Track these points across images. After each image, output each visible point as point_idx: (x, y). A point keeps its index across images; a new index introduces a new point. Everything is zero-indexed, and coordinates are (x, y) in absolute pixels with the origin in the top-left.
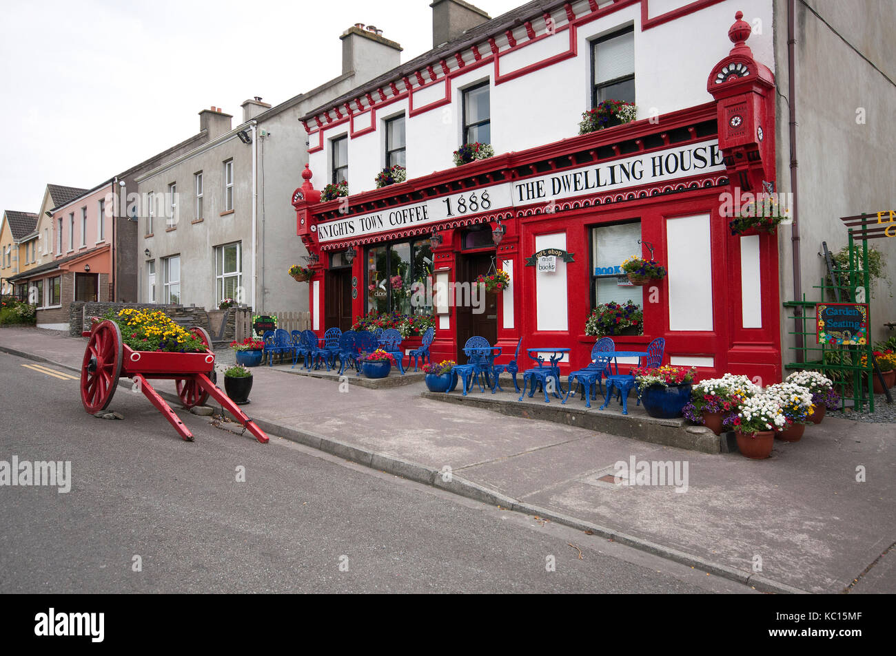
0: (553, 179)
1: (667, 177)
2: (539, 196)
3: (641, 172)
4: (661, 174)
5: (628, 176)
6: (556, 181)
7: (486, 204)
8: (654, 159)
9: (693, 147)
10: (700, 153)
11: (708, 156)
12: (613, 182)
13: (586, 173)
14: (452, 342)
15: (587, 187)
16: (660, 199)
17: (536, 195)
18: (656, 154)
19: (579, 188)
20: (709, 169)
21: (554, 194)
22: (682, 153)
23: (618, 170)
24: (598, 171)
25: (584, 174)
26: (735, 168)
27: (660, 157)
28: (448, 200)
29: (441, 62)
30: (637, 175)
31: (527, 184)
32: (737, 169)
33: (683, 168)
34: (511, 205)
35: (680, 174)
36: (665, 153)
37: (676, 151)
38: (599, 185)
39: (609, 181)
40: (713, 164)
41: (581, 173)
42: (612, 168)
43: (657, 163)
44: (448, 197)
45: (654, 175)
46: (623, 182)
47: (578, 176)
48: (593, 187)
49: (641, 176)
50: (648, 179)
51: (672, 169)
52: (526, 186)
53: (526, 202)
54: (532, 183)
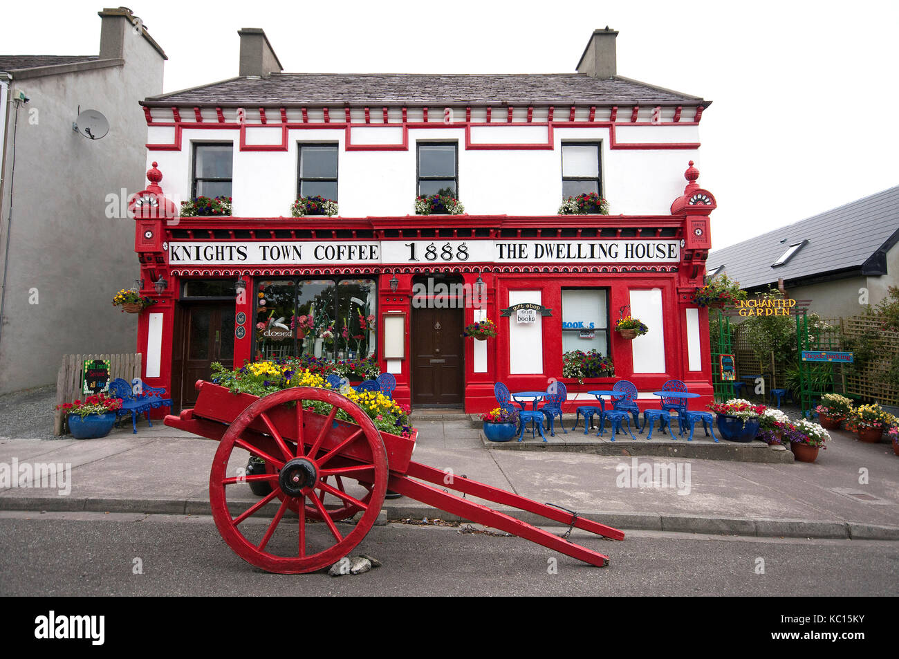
0: (537, 245)
1: (636, 260)
2: (520, 257)
3: (616, 253)
5: (605, 254)
6: (539, 246)
7: (462, 256)
9: (657, 242)
10: (661, 247)
11: (666, 251)
13: (569, 245)
15: (569, 257)
16: (628, 275)
17: (517, 255)
19: (561, 256)
20: (666, 260)
21: (536, 257)
22: (648, 245)
24: (579, 245)
25: (566, 246)
27: (632, 245)
28: (413, 245)
31: (509, 245)
33: (648, 256)
34: (490, 261)
35: (646, 259)
37: (645, 243)
38: (579, 257)
39: (589, 255)
40: (670, 257)
42: (592, 246)
44: (412, 241)
47: (561, 246)
49: (616, 256)
51: (640, 255)
52: (507, 246)
53: (505, 260)
54: (515, 245)
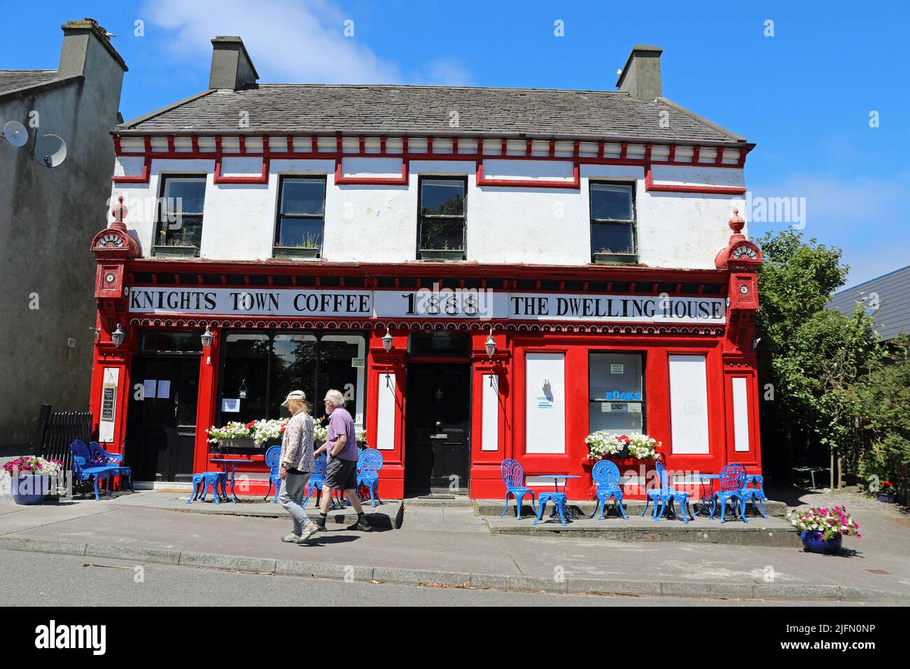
0: (559, 300)
2: (540, 313)
3: (653, 311)
4: (671, 315)
5: (640, 312)
6: (562, 301)
8: (666, 302)
9: (700, 300)
10: (704, 306)
11: (710, 310)
12: (625, 314)
13: (597, 301)
15: (597, 314)
17: (536, 311)
18: (668, 299)
19: (588, 313)
21: (559, 314)
23: (630, 305)
24: (610, 301)
25: (594, 302)
27: (671, 302)
30: (649, 314)
31: (527, 299)
33: (689, 315)
34: (503, 316)
37: (685, 300)
38: (610, 315)
39: (621, 313)
41: (592, 300)
42: (625, 302)
43: (668, 308)
45: (664, 314)
46: (634, 316)
47: (588, 302)
48: (604, 315)
49: (653, 315)
50: (658, 317)
51: (680, 314)
52: (524, 299)
53: (521, 316)
54: (534, 299)
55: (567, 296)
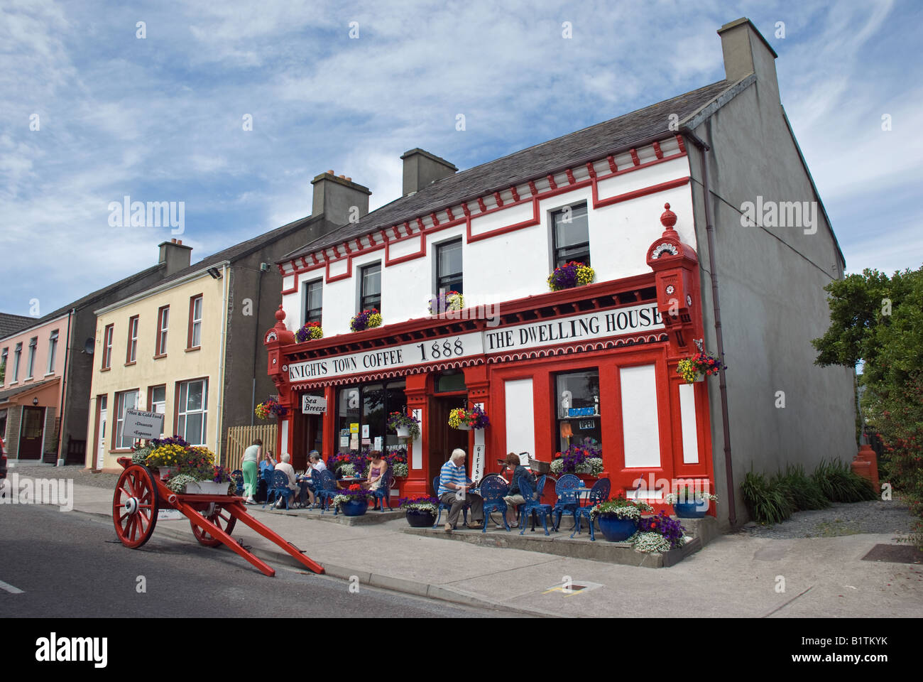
0: (521, 330)
1: (618, 332)
2: (508, 345)
3: (597, 327)
4: (614, 329)
5: (586, 329)
6: (523, 331)
7: (459, 351)
8: (607, 316)
9: (639, 308)
10: (645, 313)
11: (651, 316)
12: (574, 335)
13: (550, 326)
14: (425, 482)
15: (551, 339)
16: (614, 351)
17: (505, 344)
18: (610, 312)
19: (544, 338)
20: (652, 327)
21: (522, 343)
22: (630, 313)
23: (577, 325)
24: (560, 324)
25: (548, 327)
26: (672, 327)
27: (613, 315)
28: (422, 346)
29: (418, 220)
30: (595, 330)
31: (497, 334)
32: (674, 329)
33: (632, 326)
34: (482, 352)
35: (629, 330)
36: (616, 312)
37: (626, 310)
38: (561, 337)
39: (570, 334)
40: (655, 323)
41: (545, 326)
42: (573, 323)
43: (611, 320)
44: (422, 343)
45: (609, 330)
46: (582, 335)
47: (543, 328)
48: (557, 338)
49: (598, 331)
50: (603, 333)
51: (623, 326)
53: (496, 350)
54: (502, 333)
55: (526, 327)
